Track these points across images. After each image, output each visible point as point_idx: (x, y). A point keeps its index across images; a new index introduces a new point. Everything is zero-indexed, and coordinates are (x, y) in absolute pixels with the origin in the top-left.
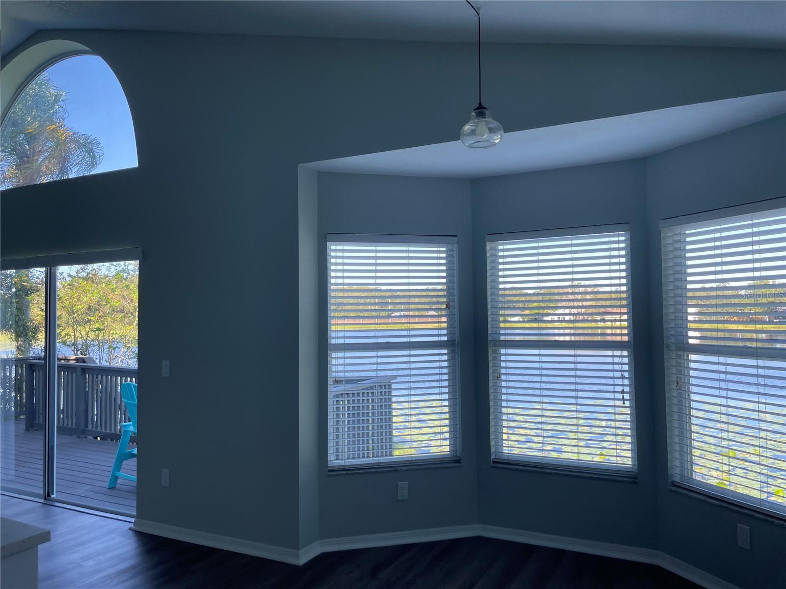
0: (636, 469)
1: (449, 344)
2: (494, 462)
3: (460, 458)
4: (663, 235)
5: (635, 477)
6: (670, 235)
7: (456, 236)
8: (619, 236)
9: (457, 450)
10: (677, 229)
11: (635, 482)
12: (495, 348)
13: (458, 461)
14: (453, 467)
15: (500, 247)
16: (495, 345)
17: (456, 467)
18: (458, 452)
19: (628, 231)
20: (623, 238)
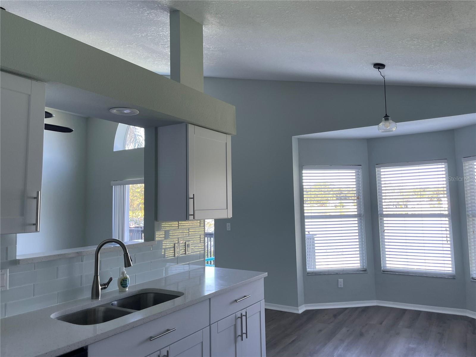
0: (454, 273)
1: (359, 216)
2: (383, 271)
3: (366, 269)
4: (463, 165)
5: (454, 276)
6: (467, 164)
7: (361, 165)
8: (442, 165)
9: (364, 266)
10: (471, 162)
11: (454, 279)
12: (381, 218)
13: (365, 271)
14: (363, 273)
15: (382, 170)
16: (381, 216)
17: (365, 273)
18: (365, 266)
19: (446, 163)
20: (443, 166)
